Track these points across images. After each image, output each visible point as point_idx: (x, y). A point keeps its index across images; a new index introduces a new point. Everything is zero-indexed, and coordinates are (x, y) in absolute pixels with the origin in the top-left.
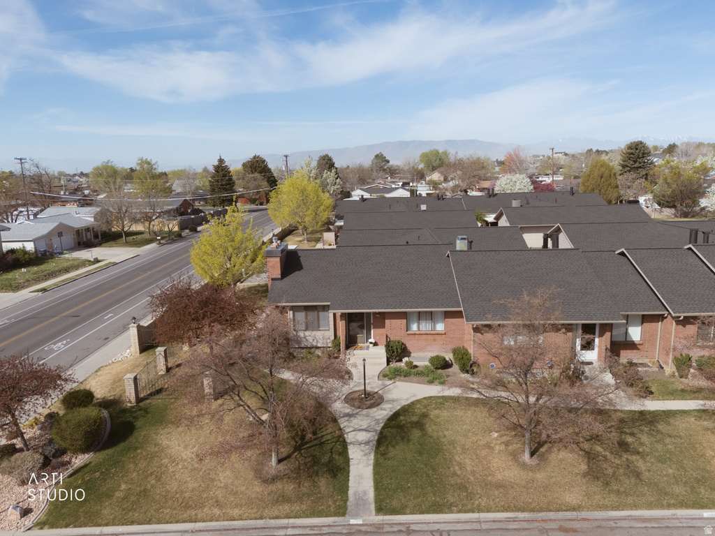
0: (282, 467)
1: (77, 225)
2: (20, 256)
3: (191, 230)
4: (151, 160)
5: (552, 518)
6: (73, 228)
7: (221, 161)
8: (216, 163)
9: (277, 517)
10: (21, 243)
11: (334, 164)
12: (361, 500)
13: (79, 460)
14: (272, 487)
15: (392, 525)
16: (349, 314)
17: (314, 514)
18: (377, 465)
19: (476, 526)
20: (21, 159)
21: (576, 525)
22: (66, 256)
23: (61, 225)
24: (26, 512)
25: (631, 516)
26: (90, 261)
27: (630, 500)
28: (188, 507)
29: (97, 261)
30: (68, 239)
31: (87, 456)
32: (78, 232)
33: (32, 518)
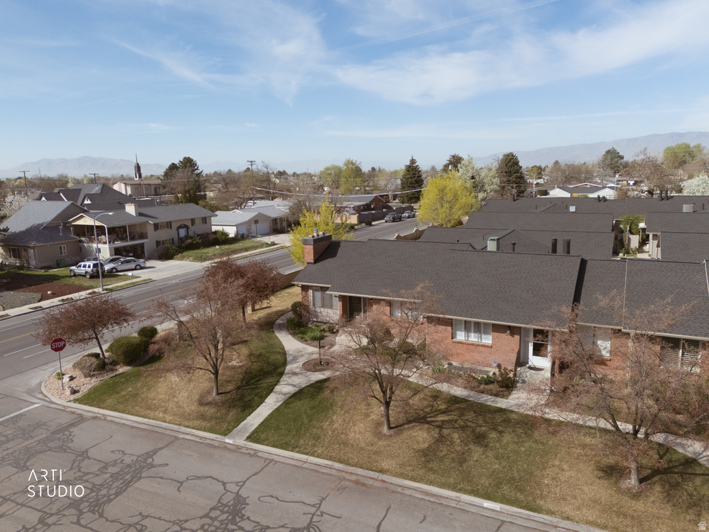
0: (218, 397)
1: (274, 215)
2: (218, 236)
3: (366, 224)
4: (356, 161)
5: (359, 473)
6: (270, 217)
7: (413, 161)
8: (408, 163)
9: (187, 427)
10: (221, 227)
11: (518, 162)
12: (245, 429)
13: (122, 369)
14: (202, 409)
15: (247, 449)
16: (350, 297)
17: (211, 430)
18: (277, 410)
19: (299, 464)
20: (251, 162)
21: (370, 482)
22: (258, 239)
23: (260, 215)
24: (74, 392)
25: (420, 488)
26: (268, 244)
27: (432, 477)
28: (149, 408)
29: (273, 244)
30: (264, 226)
31: (128, 368)
32: (275, 220)
33: (77, 396)
